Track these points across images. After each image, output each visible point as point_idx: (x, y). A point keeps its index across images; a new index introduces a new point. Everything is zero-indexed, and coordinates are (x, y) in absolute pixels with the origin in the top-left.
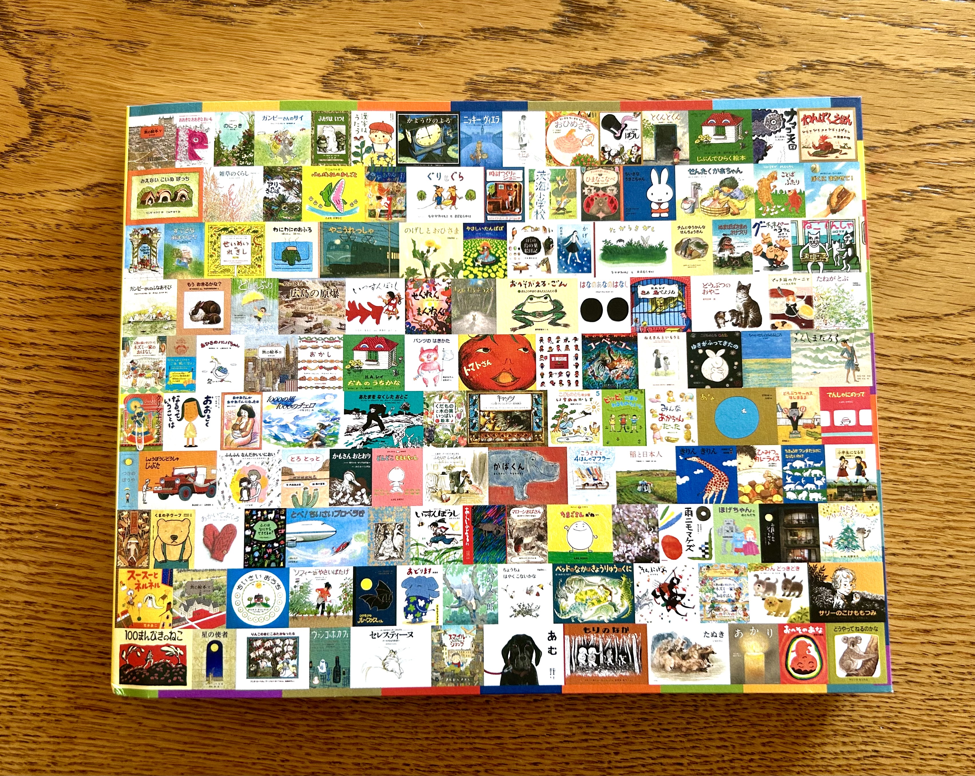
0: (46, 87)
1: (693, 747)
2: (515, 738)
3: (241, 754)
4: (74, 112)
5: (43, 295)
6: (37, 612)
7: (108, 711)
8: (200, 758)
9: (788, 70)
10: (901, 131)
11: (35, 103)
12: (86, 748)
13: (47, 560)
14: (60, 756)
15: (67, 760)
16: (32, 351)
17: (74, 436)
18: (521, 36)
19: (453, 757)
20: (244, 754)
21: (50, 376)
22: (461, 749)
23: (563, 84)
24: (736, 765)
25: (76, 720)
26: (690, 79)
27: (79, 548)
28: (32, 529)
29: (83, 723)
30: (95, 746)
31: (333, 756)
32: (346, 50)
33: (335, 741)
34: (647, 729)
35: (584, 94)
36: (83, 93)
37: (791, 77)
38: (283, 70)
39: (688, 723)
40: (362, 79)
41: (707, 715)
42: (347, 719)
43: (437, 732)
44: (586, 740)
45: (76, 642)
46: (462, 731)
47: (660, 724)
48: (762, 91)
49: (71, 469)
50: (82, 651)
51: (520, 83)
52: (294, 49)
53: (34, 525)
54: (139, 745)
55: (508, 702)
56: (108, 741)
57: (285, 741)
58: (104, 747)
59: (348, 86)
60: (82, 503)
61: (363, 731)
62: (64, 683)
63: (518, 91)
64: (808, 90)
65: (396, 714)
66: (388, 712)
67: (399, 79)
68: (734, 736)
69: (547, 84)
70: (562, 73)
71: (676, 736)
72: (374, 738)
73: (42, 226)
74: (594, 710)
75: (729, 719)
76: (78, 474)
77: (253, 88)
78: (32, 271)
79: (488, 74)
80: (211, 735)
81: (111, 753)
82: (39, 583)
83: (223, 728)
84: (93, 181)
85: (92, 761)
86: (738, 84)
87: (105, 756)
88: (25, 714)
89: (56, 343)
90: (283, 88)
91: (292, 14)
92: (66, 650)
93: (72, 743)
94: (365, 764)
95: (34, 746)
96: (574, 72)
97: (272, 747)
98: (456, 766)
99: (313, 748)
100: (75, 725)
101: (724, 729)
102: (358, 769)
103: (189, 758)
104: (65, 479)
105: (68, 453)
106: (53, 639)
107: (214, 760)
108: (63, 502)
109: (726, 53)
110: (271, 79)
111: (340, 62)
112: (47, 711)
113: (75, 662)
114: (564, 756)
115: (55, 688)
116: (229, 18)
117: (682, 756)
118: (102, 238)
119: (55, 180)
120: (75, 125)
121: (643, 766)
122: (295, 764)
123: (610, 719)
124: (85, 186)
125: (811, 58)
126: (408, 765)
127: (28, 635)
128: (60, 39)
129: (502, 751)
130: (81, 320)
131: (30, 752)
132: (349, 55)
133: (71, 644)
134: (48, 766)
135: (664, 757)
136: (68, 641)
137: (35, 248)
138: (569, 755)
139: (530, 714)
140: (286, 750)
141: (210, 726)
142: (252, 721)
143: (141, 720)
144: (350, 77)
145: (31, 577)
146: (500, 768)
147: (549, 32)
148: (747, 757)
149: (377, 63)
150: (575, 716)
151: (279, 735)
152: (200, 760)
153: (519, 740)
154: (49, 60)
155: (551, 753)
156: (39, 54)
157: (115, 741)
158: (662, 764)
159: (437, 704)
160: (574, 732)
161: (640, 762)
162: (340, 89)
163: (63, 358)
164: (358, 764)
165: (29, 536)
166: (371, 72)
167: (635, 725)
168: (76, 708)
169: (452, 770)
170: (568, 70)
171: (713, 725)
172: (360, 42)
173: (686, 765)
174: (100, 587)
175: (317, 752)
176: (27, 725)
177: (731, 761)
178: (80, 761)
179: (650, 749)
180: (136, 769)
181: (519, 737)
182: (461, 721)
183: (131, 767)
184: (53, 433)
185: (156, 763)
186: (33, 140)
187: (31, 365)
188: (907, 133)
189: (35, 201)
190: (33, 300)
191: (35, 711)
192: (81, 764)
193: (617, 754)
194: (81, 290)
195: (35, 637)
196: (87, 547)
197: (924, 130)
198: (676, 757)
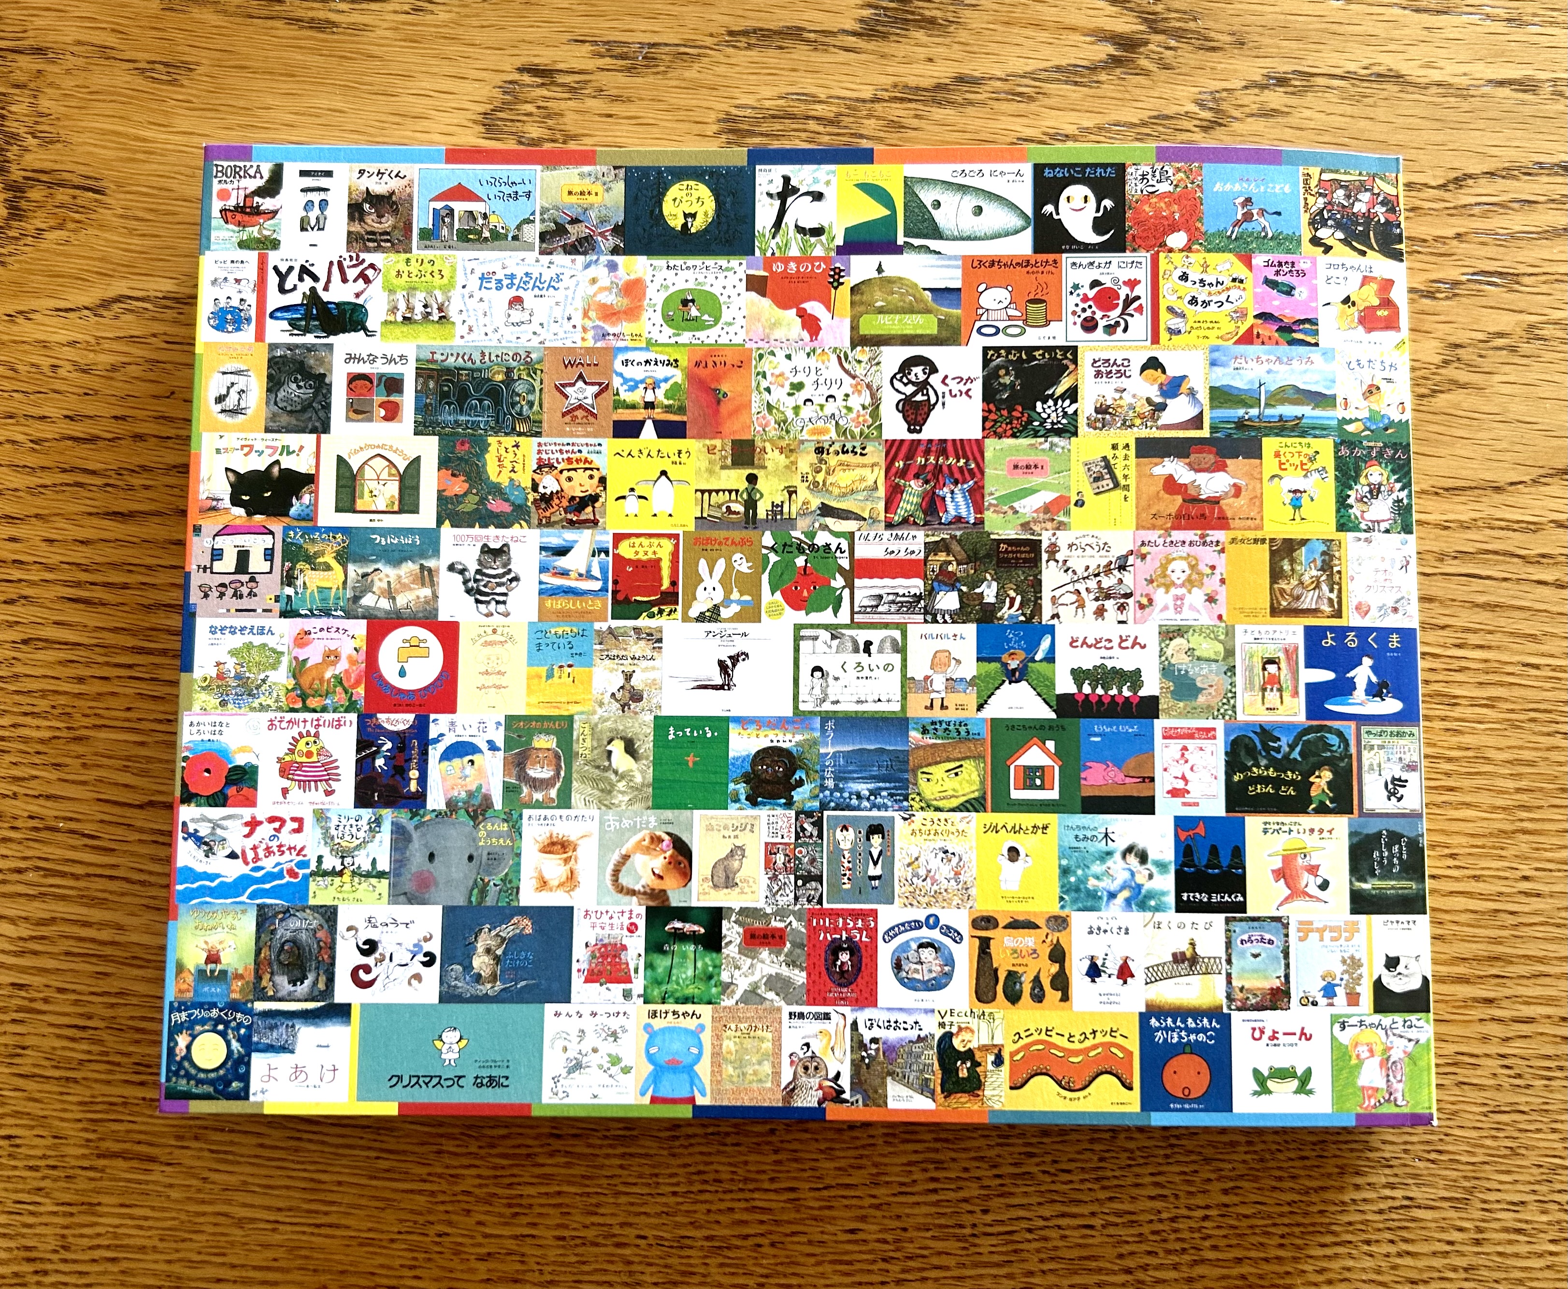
0: (31, 141)
1: (1111, 1199)
2: (819, 1189)
3: (370, 1225)
4: (77, 181)
5: (33, 481)
6: (32, 1000)
7: (152, 1159)
8: (304, 1233)
9: (1246, 87)
10: (1434, 184)
11: (13, 167)
12: (117, 1221)
13: (47, 915)
14: (74, 1236)
15: (86, 1242)
16: (17, 574)
17: (88, 712)
18: (808, 41)
19: (718, 1222)
20: (375, 1225)
21: (46, 614)
22: (731, 1210)
23: (878, 118)
24: (1181, 1226)
25: (99, 1175)
26: (1087, 105)
27: (100, 895)
28: (22, 864)
29: (111, 1180)
30: (132, 1217)
31: (521, 1225)
32: (521, 70)
33: (524, 1202)
34: (1034, 1170)
35: (913, 134)
36: (92, 149)
37: (1251, 99)
38: (419, 105)
39: (1101, 1159)
40: (549, 116)
41: (1131, 1145)
42: (543, 1165)
43: (691, 1183)
44: (935, 1191)
45: (95, 1048)
46: (732, 1180)
47: (1055, 1162)
48: (1205, 124)
49: (84, 765)
50: (108, 1062)
51: (808, 118)
52: (435, 70)
53: (25, 858)
54: (204, 1214)
55: (806, 1131)
56: (153, 1208)
57: (443, 1203)
58: (146, 1218)
59: (525, 129)
60: (102, 821)
61: (570, 1183)
62: (79, 1116)
63: (805, 131)
64: (1280, 120)
65: (623, 1156)
66: (610, 1151)
67: (610, 116)
68: (1177, 1179)
69: (852, 119)
70: (876, 100)
71: (1082, 1181)
72: (588, 1194)
73: (27, 368)
74: (946, 1140)
75: (1169, 1152)
76: (95, 773)
77: (371, 135)
78: (14, 442)
79: (755, 104)
80: (321, 1196)
81: (157, 1229)
82: (35, 953)
83: (340, 1183)
84: (111, 293)
85: (126, 1242)
86: (1165, 112)
87: (149, 1233)
88: (15, 1168)
89: (55, 559)
90: (418, 135)
91: (432, 12)
92: (81, 1062)
93: (94, 1214)
94: (573, 1238)
95: (31, 1220)
96: (896, 98)
97: (421, 1214)
98: (723, 1238)
99: (487, 1213)
100: (99, 1184)
101: (1161, 1169)
102: (563, 1247)
103: (286, 1233)
104: (73, 782)
105: (78, 739)
106: (58, 1043)
107: (327, 1236)
108: (71, 819)
109: (1144, 62)
110: (397, 119)
111: (510, 89)
112: (51, 1162)
113: (96, 1081)
114: (899, 1217)
115: (65, 1124)
116: (328, 21)
117: (1093, 1214)
118: (127, 386)
119: (48, 293)
120: (79, 201)
121: (1030, 1231)
122: (460, 1240)
123: (973, 1154)
124: (98, 302)
125: (1284, 67)
126: (644, 1238)
127: (18, 1038)
128: (52, 62)
129: (798, 1211)
130: (95, 521)
131: (25, 1230)
132: (527, 78)
133: (89, 1052)
134: (55, 1251)
135: (1063, 1215)
136: (85, 1047)
137: (16, 405)
138: (908, 1215)
139: (843, 1149)
140: (445, 1217)
141: (320, 1182)
142: (388, 1171)
143: (206, 1174)
144: (530, 114)
145: (21, 944)
146: (795, 1239)
147: (854, 34)
148: (1200, 1213)
149: (572, 90)
150: (916, 1152)
151: (433, 1193)
152: (304, 1238)
153: (825, 1193)
154: (35, 97)
155: (878, 1213)
156: (17, 86)
157: (163, 1209)
158: (1059, 1227)
159: (689, 1136)
160: (915, 1177)
161: (1024, 1225)
162: (512, 133)
163: (66, 583)
164: (563, 1238)
165: (16, 877)
166: (563, 105)
167: (1015, 1164)
168: (99, 1156)
169: (717, 1244)
170: (886, 95)
171: (1142, 1161)
172: (544, 57)
173: (1099, 1227)
174: (134, 958)
175: (496, 1220)
176: (20, 1186)
177: (1173, 1220)
178: (106, 1243)
179: (1040, 1204)
180: (200, 1253)
181: (825, 1188)
182: (730, 1164)
183: (191, 1250)
184: (53, 707)
185: (232, 1244)
186: (10, 227)
187: (14, 597)
188: (1443, 187)
189: (15, 328)
190: (16, 490)
191: (31, 1163)
192: (108, 1247)
193: (985, 1212)
194: (93, 473)
195: (28, 1041)
196: (111, 892)
197: (1470, 182)
198: (1083, 1216)
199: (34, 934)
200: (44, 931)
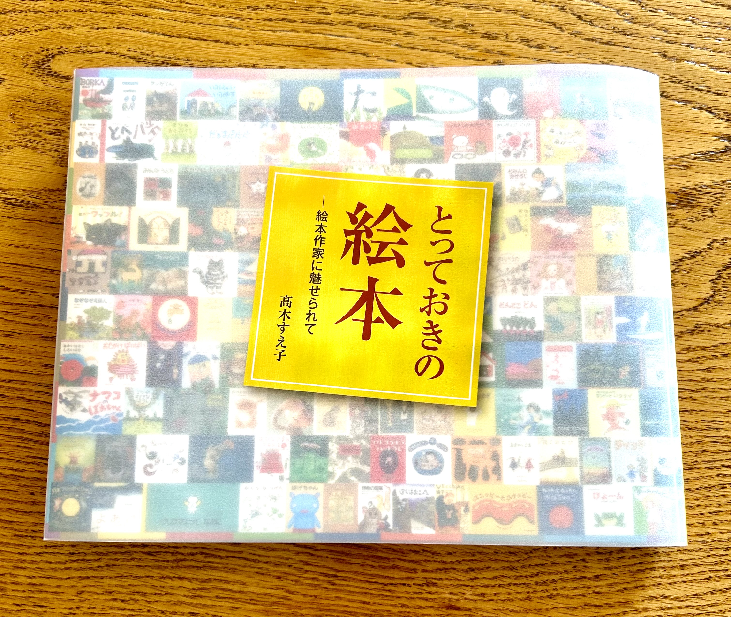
13: (207, 577)
28: (195, 551)
82: (201, 597)
145: (194, 592)
165: (191, 557)
174: (251, 600)
199: (201, 587)
200: (205, 585)
